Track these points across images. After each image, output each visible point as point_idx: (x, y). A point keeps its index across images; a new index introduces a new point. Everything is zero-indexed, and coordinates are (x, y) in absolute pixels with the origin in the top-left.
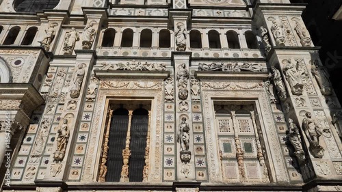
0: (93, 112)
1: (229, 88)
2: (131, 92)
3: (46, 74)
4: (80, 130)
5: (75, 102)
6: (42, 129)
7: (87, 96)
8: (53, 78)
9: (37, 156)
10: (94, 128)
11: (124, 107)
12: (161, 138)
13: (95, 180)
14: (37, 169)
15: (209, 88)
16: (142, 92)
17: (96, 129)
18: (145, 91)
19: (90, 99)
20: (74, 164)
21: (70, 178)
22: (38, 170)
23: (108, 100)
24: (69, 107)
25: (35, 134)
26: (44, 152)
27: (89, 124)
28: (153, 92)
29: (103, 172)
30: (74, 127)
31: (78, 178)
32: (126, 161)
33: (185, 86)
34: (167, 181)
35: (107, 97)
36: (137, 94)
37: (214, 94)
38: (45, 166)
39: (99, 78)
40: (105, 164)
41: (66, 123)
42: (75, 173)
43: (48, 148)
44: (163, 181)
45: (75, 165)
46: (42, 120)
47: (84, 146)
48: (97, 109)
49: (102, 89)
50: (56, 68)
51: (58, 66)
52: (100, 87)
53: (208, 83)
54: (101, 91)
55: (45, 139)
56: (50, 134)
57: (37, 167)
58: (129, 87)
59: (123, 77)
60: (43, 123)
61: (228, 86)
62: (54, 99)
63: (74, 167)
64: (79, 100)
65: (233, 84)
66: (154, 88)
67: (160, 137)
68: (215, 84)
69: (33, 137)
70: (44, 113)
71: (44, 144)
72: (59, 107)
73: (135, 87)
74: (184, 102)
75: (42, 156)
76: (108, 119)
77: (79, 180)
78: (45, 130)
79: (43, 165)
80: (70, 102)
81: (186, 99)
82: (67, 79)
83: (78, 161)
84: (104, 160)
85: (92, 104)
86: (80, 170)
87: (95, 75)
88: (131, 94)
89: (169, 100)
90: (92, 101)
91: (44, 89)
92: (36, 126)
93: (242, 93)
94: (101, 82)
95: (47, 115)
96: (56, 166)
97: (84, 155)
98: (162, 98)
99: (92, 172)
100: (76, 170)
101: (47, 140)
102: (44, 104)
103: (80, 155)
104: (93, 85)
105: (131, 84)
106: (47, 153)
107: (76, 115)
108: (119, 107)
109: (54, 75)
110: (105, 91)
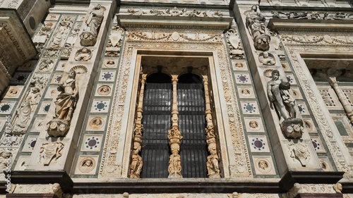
0: (117, 69)
1: (323, 43)
2: (176, 46)
3: (43, 22)
4: (97, 95)
5: (89, 51)
6: (31, 94)
7: (107, 49)
8: (53, 27)
9: (17, 134)
10: (120, 92)
11: (164, 71)
12: (235, 107)
13: (125, 176)
14: (14, 156)
15: (294, 43)
16: (193, 46)
17: (124, 93)
18: (196, 45)
19: (112, 52)
20: (85, 147)
21: (77, 172)
22: (17, 157)
23: (140, 56)
24: (77, 58)
25: (18, 100)
26: (30, 127)
27: (111, 86)
28: (211, 46)
29: (137, 166)
30: (86, 86)
31: (93, 172)
32: (175, 147)
33: (263, 32)
34: (261, 176)
35: (139, 52)
36: (186, 49)
37: (303, 50)
38: (30, 150)
39: (125, 27)
40: (140, 153)
41: (74, 77)
42: (88, 163)
43: (38, 121)
44: (255, 176)
45: (88, 149)
46: (32, 80)
47: (104, 119)
48: (124, 67)
49: (129, 41)
50: (58, 17)
51: (61, 14)
52: (126, 39)
53: (291, 36)
54: (128, 44)
55: (34, 108)
56: (43, 99)
57: (15, 152)
58: (171, 40)
59: (161, 27)
60: (33, 84)
61: (322, 40)
62: (53, 52)
63: (85, 153)
64: (95, 50)
65: (328, 38)
66: (211, 41)
67: (233, 106)
68: (301, 38)
69: (12, 105)
70: (36, 70)
71: (32, 115)
72: (61, 63)
73: (181, 39)
74: (266, 53)
75: (26, 133)
76: (140, 84)
77: (96, 176)
78: (35, 95)
79: (27, 148)
80: (80, 51)
81: (268, 50)
82: (76, 27)
83: (92, 143)
84: (137, 146)
85: (116, 61)
86: (96, 159)
87: (119, 23)
88: (176, 48)
89: (237, 55)
90: (116, 56)
91: (37, 38)
92: (20, 88)
93: (345, 49)
94: (127, 33)
95: (40, 73)
96: (52, 146)
97: (103, 133)
98: (225, 53)
99: (118, 161)
100: (89, 157)
101: (38, 109)
102: (36, 59)
103: (96, 133)
104: (116, 36)
105: (175, 35)
106: (36, 129)
107: (90, 69)
108: (156, 71)
109: (54, 24)
110: (135, 44)
